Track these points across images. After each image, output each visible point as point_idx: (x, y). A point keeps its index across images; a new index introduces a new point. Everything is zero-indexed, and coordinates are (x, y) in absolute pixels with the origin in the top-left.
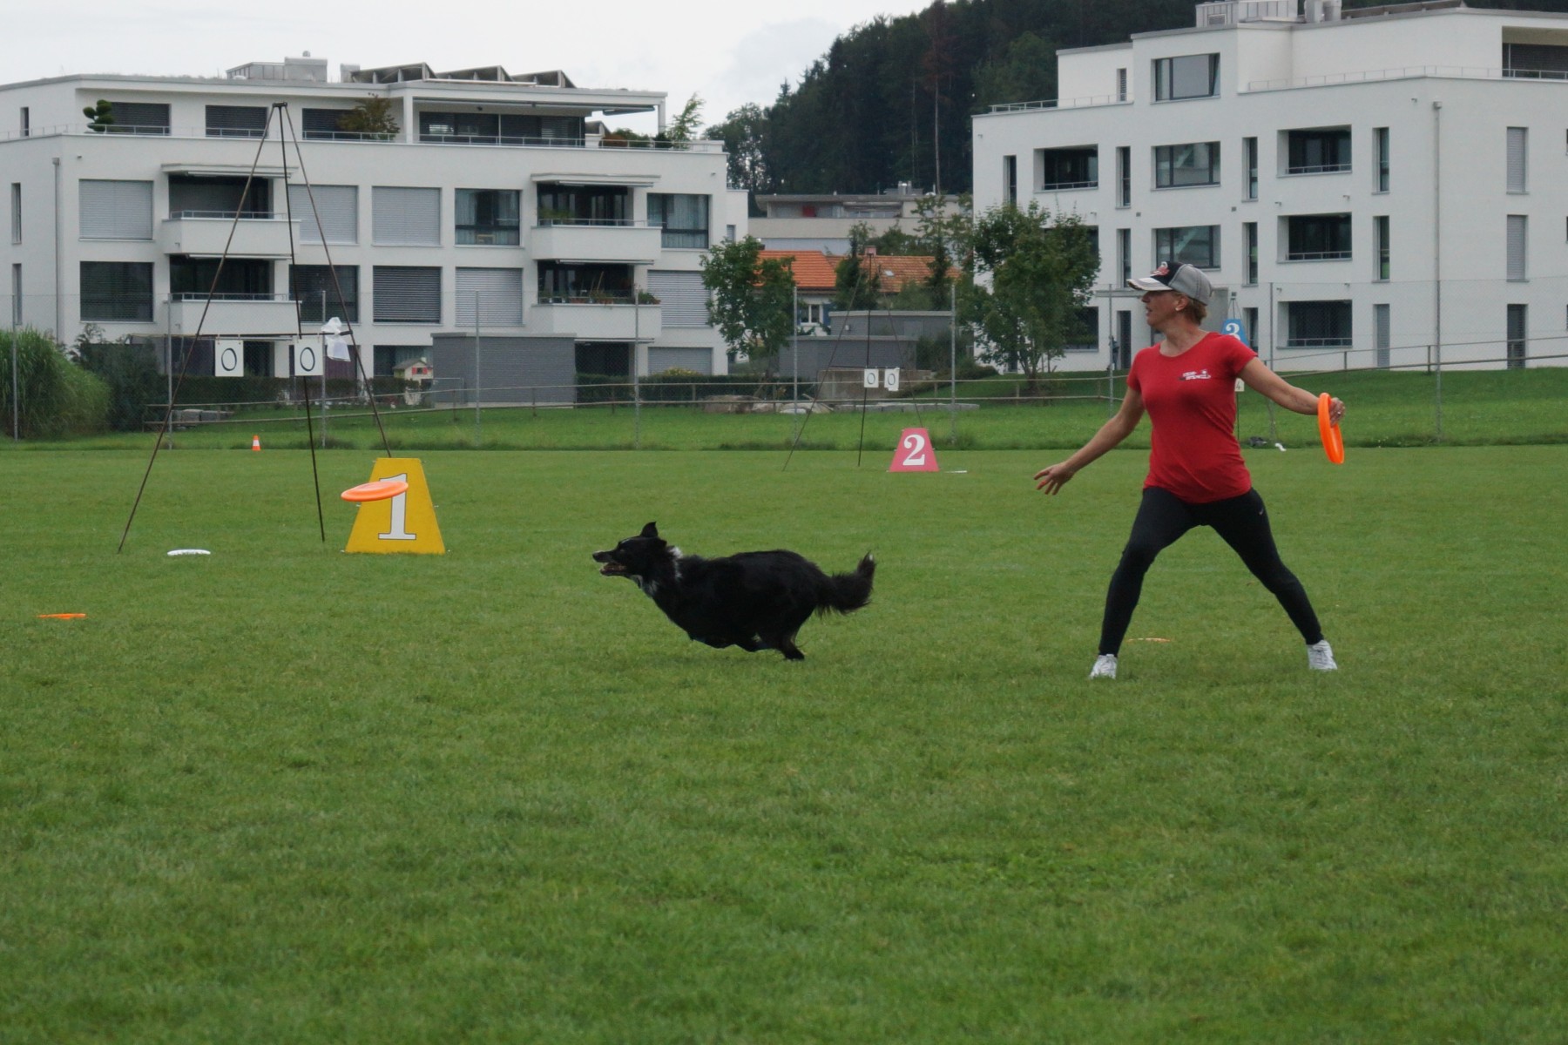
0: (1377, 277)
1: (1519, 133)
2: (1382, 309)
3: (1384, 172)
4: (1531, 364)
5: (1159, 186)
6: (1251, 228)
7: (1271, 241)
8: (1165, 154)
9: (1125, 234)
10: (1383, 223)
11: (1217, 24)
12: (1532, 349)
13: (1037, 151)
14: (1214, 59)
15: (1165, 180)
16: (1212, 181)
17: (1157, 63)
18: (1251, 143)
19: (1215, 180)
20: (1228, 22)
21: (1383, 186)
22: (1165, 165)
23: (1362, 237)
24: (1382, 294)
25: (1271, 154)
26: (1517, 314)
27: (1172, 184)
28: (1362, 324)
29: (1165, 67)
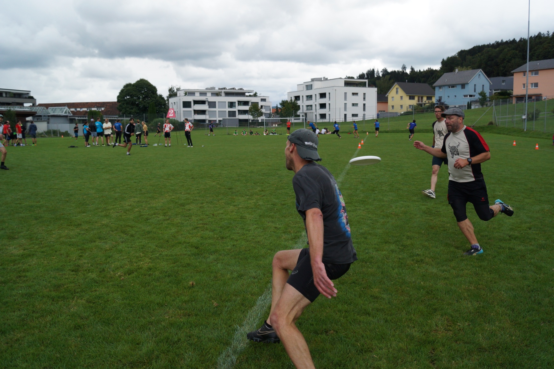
0: (329, 111)
1: (346, 93)
2: (329, 115)
3: (330, 98)
4: (347, 121)
5: (306, 100)
6: (316, 105)
7: (318, 107)
8: (307, 96)
9: (303, 106)
10: (329, 104)
12: (347, 119)
13: (294, 96)
14: (312, 85)
16: (312, 100)
17: (306, 86)
18: (316, 95)
21: (330, 100)
22: (307, 98)
23: (327, 106)
24: (329, 113)
25: (318, 96)
26: (345, 115)
27: (308, 100)
28: (327, 116)
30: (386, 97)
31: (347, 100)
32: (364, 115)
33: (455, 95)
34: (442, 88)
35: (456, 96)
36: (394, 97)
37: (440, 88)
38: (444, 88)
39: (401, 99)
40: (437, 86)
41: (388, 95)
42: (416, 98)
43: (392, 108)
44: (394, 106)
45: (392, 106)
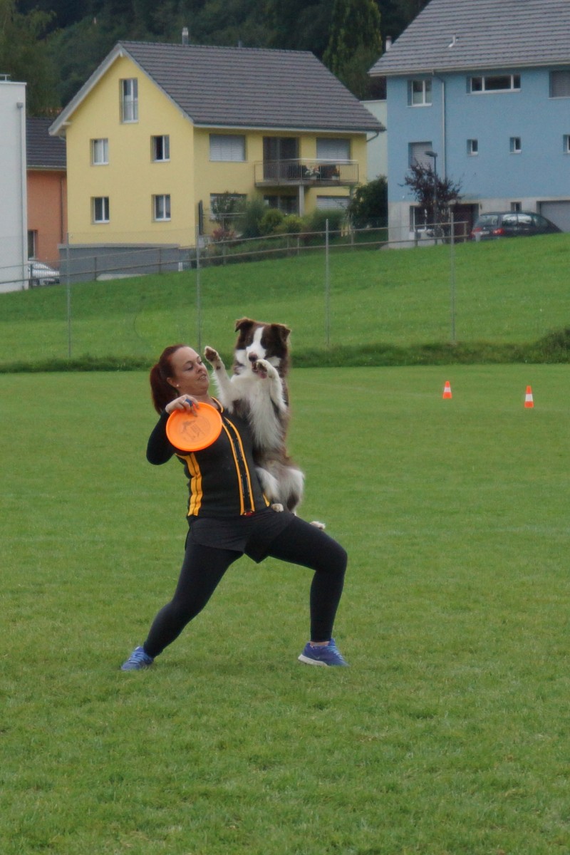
30: (56, 137)
33: (515, 135)
34: (427, 90)
35: (517, 143)
36: (106, 141)
37: (417, 89)
38: (438, 88)
39: (159, 156)
40: (398, 78)
41: (64, 129)
42: (256, 150)
43: (98, 217)
44: (107, 200)
45: (92, 198)
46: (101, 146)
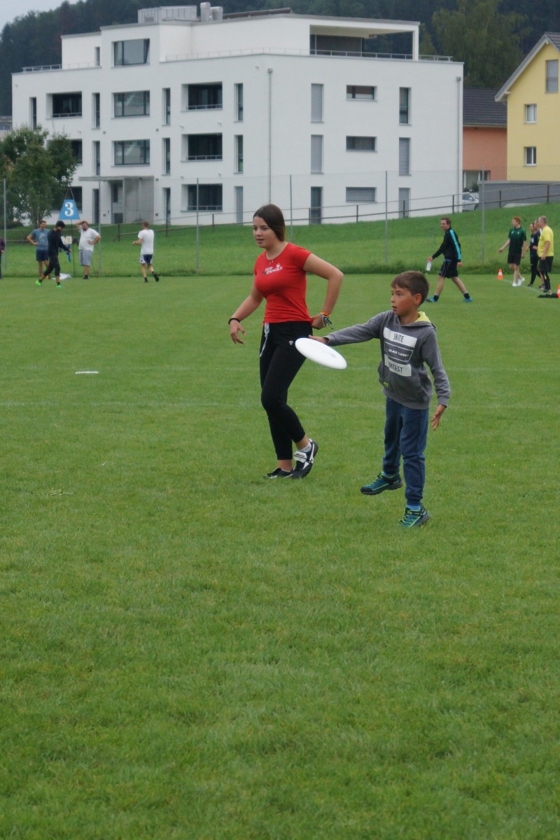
0: (236, 170)
1: (317, 88)
2: (239, 189)
3: (240, 109)
4: (325, 222)
5: (116, 116)
6: (167, 141)
7: (179, 149)
8: (120, 97)
9: (97, 143)
10: (240, 139)
11: (150, 21)
12: (326, 213)
13: (49, 95)
14: (147, 42)
15: (120, 113)
16: (145, 113)
17: (115, 44)
18: (167, 91)
19: (147, 113)
20: (156, 20)
21: (240, 118)
22: (120, 104)
23: (228, 147)
24: (239, 181)
25: (179, 99)
26: (317, 192)
27: (123, 115)
28: (228, 198)
29: (120, 46)
30: (500, 103)
31: (325, 117)
32: (404, 191)
36: (535, 106)
41: (506, 97)
43: (529, 162)
44: (535, 149)
45: (525, 148)
46: (532, 110)
